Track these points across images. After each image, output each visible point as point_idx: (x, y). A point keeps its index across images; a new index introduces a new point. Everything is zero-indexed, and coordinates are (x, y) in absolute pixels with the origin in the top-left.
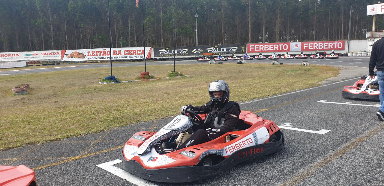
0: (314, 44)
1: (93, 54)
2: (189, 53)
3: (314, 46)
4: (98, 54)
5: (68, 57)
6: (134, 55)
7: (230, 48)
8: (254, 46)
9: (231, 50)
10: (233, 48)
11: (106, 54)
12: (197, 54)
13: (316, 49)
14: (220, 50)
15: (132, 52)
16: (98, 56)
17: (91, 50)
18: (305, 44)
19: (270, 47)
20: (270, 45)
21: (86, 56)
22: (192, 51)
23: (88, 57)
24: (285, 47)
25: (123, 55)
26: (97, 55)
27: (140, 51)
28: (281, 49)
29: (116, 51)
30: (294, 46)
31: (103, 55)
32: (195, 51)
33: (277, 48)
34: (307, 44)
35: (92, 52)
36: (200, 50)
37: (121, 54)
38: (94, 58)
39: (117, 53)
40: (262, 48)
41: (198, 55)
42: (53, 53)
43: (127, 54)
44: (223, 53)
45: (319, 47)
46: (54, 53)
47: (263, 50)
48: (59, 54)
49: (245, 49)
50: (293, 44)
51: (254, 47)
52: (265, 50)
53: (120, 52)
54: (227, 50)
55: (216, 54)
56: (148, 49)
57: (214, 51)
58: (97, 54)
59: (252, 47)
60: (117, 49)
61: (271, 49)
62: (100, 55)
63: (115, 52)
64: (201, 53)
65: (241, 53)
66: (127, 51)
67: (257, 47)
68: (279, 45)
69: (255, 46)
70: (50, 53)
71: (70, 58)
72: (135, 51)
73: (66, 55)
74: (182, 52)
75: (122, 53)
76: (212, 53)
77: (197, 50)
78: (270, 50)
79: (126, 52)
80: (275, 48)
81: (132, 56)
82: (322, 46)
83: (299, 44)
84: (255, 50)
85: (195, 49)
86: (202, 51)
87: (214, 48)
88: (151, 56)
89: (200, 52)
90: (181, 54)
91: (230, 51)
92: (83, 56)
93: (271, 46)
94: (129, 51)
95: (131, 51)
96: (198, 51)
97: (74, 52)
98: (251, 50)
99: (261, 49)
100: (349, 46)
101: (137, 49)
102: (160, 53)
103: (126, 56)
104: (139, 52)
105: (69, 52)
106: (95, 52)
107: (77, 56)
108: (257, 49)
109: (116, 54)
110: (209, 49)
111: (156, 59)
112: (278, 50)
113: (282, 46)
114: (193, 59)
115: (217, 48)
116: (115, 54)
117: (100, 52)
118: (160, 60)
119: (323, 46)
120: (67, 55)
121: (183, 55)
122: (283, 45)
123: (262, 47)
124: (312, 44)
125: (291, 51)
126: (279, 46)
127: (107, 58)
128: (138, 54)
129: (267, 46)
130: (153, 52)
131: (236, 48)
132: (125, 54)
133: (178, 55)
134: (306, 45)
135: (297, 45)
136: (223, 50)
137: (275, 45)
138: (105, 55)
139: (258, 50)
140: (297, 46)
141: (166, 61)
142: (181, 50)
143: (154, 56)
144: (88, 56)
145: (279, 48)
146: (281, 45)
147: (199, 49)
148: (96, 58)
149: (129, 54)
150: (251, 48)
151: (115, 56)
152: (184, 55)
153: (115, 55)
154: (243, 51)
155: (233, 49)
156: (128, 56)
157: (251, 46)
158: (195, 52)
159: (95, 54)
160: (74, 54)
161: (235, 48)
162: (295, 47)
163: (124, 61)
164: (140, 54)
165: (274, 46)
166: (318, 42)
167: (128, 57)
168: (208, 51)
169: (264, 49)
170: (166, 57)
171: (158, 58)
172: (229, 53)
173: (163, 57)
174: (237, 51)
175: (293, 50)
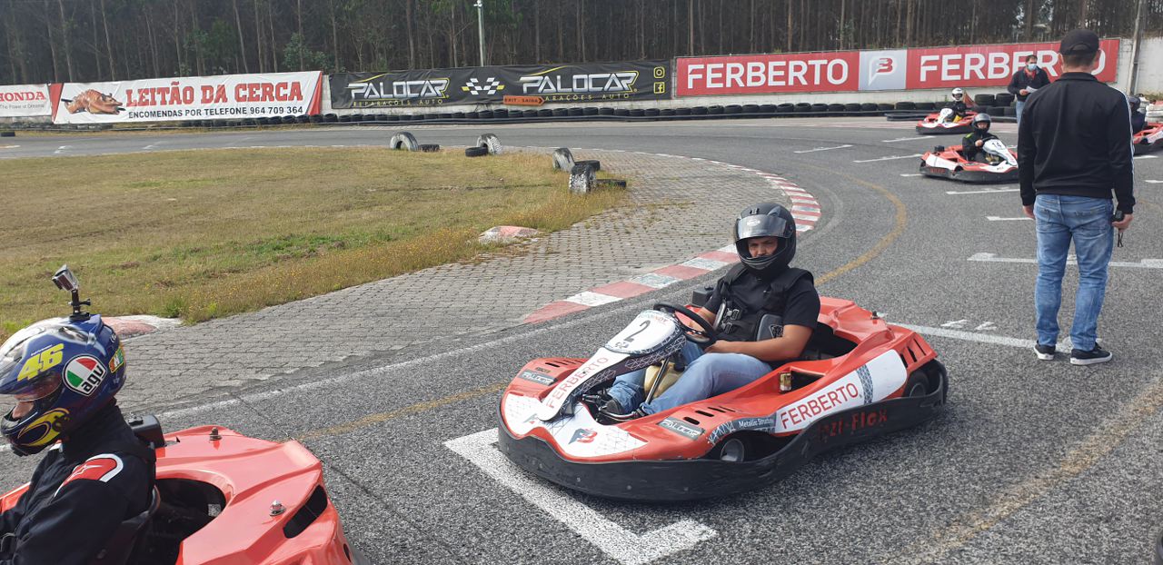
0: (968, 57)
1: (142, 97)
2: (455, 96)
3: (968, 68)
4: (158, 98)
5: (69, 110)
6: (268, 104)
7: (607, 75)
8: (702, 67)
9: (614, 84)
10: (619, 75)
11: (181, 98)
12: (482, 99)
13: (974, 82)
14: (567, 82)
15: (260, 92)
16: (158, 107)
17: (136, 85)
18: (924, 59)
19: (772, 73)
20: (772, 64)
21: (121, 104)
22: (465, 89)
23: (129, 109)
24: (837, 72)
25: (232, 103)
26: (154, 103)
27: (285, 85)
28: (817, 81)
29: (211, 88)
30: (874, 68)
31: (172, 103)
32: (472, 88)
33: (800, 75)
34: (937, 58)
35: (140, 91)
36: (493, 85)
37: (225, 100)
38: (144, 114)
39: (215, 97)
40: (737, 77)
41: (488, 104)
42: (27, 94)
43: (244, 99)
44: (579, 96)
45: (991, 70)
46: (30, 96)
47: (741, 84)
48: (43, 97)
49: (667, 80)
50: (871, 59)
51: (704, 72)
52: (750, 83)
53: (222, 89)
54: (596, 82)
55: (553, 98)
56: (308, 80)
57: (547, 86)
58: (153, 97)
59: (694, 72)
60: (214, 81)
61: (776, 78)
62: (163, 102)
63: (208, 91)
64: (498, 97)
65: (649, 95)
66: (243, 87)
67: (714, 71)
68: (810, 62)
69: (710, 67)
70: (17, 94)
71: (75, 112)
72: (270, 85)
73: (63, 100)
74: (428, 90)
75: (230, 94)
76: (537, 98)
77: (482, 83)
78: (771, 83)
79: (242, 93)
80: (792, 74)
81: (260, 104)
82: (1003, 65)
83: (899, 57)
84: (710, 85)
85: (476, 80)
86: (501, 87)
87: (544, 75)
88: (323, 107)
89: (493, 92)
90: (424, 99)
91: (607, 87)
92: (114, 105)
93: (776, 68)
94: (251, 86)
95: (257, 86)
96: (486, 88)
97: (87, 92)
98: (690, 86)
99: (733, 80)
100: (1136, 65)
101: (274, 78)
102: (353, 95)
103: (242, 105)
104: (283, 92)
105: (72, 90)
106: (146, 91)
107: (97, 106)
108: (714, 81)
109: (212, 97)
110: (526, 80)
111: (332, 119)
112: (804, 82)
113: (824, 68)
114: (460, 118)
115: (559, 77)
116: (208, 97)
117: (163, 91)
118: (347, 120)
119: (1010, 64)
120: (66, 101)
121: (431, 102)
122: (825, 62)
123: (735, 71)
124: (959, 56)
126: (811, 69)
127: (184, 113)
128: (280, 99)
129: (756, 69)
130: (327, 92)
131: (633, 74)
132: (238, 99)
133: (413, 102)
134: (928, 63)
135: (890, 61)
136: (581, 83)
137: (792, 64)
138: (179, 103)
139: (721, 85)
140: (890, 69)
141: (361, 125)
142: (423, 82)
143: (332, 108)
144: (128, 105)
145: (810, 75)
146: (817, 63)
147: (490, 80)
148: (153, 114)
149: (252, 99)
150: (691, 78)
151: (208, 106)
152: (434, 102)
153: (208, 101)
154: (660, 88)
155: (620, 79)
156: (249, 105)
157: (691, 68)
158: (474, 93)
159: (149, 97)
160: (88, 99)
161: (628, 78)
162: (880, 71)
163: (222, 124)
164: (284, 98)
165: (786, 69)
166: (987, 47)
167: (248, 110)
168: (525, 90)
169: (744, 78)
170: (372, 110)
171: (340, 113)
172: (604, 96)
173: (363, 110)
174: (635, 90)
175: (870, 82)
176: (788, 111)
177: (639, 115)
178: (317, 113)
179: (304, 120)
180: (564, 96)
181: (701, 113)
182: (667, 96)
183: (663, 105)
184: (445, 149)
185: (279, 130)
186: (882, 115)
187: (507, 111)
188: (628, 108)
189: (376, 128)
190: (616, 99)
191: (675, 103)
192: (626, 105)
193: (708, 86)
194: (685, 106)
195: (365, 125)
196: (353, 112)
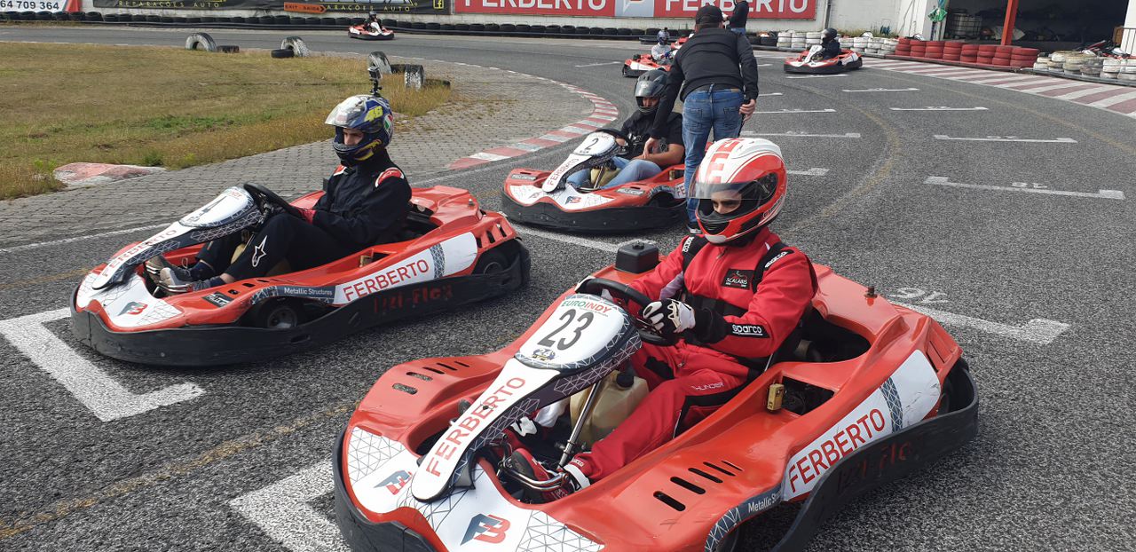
12: (262, 4)
28: (580, 7)
41: (267, 10)
44: (361, 6)
47: (513, 5)
52: (522, 5)
55: (336, 8)
64: (279, 4)
65: (429, 10)
76: (318, 7)
78: (540, 5)
84: (485, 3)
88: (84, 4)
90: (199, 2)
98: (468, 3)
111: (95, 18)
112: (568, 6)
114: (238, 23)
118: (113, 19)
121: (206, 5)
125: (617, 11)
133: (187, 4)
139: (495, 5)
141: (130, 25)
143: (95, 6)
152: (211, 5)
154: (439, 4)
170: (140, 10)
171: (105, 12)
172: (386, 8)
173: (131, 10)
174: (416, 4)
175: (624, 10)
176: (555, 32)
177: (421, 28)
178: (77, 10)
179: (63, 17)
180: (346, 6)
181: (478, 30)
182: (446, 12)
183: (443, 20)
184: (247, 51)
185: (34, 27)
186: (636, 39)
187: (289, 17)
188: (410, 21)
189: (148, 29)
190: (397, 11)
191: (454, 19)
192: (407, 18)
193: (484, 5)
194: (463, 22)
195: (135, 25)
196: (120, 11)
